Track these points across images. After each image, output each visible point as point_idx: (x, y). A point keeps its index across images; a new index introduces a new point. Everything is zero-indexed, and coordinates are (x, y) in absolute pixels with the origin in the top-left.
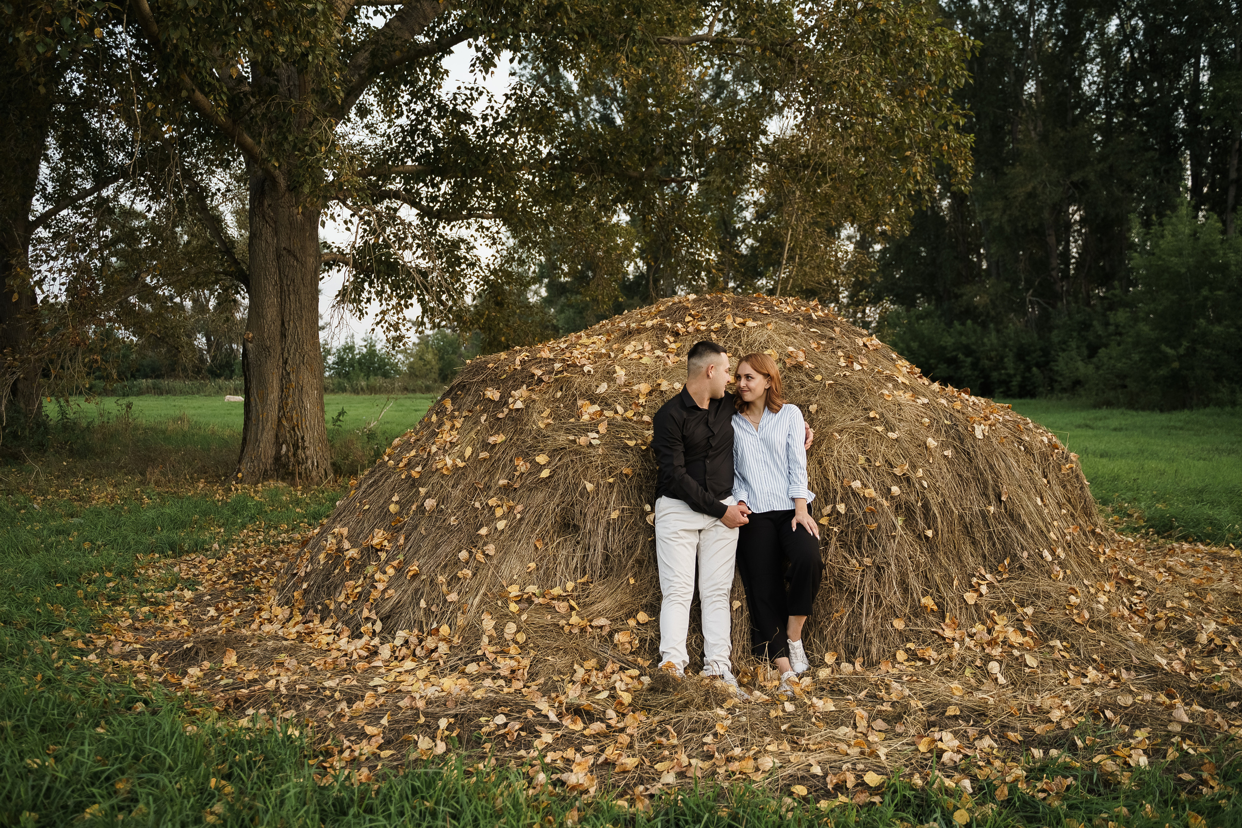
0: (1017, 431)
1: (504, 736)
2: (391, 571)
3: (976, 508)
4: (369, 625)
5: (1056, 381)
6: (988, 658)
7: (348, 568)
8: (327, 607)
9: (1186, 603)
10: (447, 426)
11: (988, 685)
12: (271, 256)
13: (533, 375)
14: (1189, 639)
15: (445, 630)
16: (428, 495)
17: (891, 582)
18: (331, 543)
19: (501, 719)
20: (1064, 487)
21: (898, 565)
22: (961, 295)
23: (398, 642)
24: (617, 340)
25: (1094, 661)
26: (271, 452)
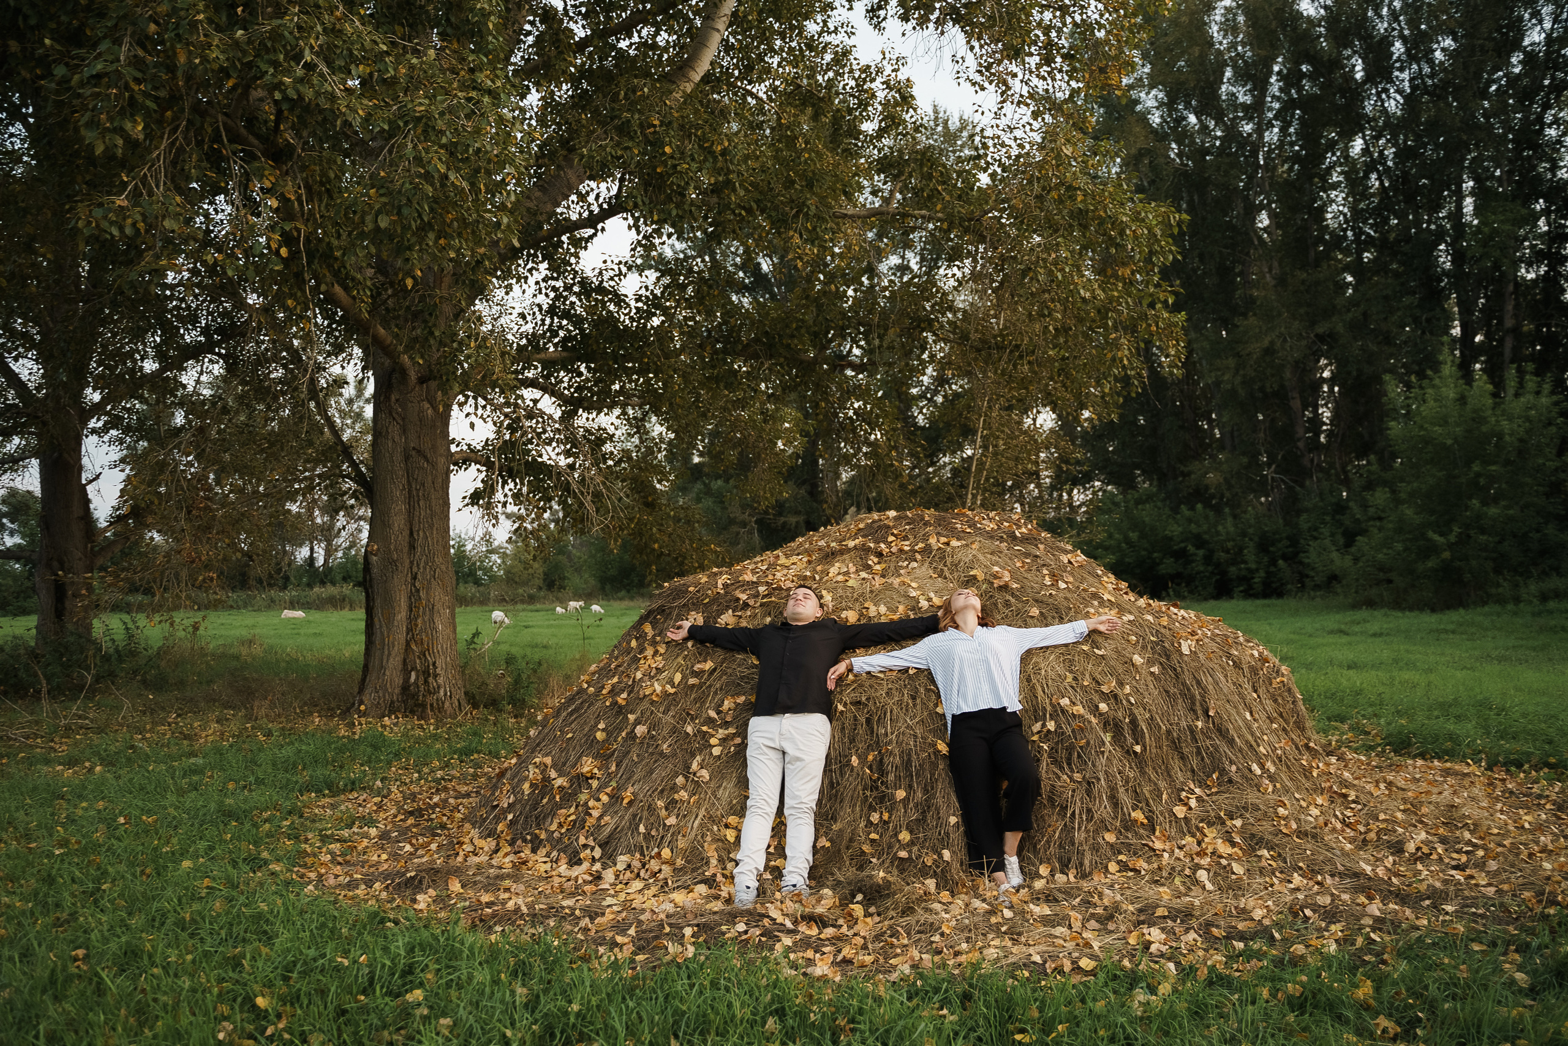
0: (1225, 644)
1: (747, 941)
2: (605, 798)
3: (1184, 724)
4: (588, 851)
5: (1307, 576)
6: (1198, 867)
7: (558, 798)
8: (537, 837)
9: (1399, 815)
10: (649, 652)
11: (1196, 891)
12: (398, 457)
13: (738, 599)
14: (1398, 848)
15: (666, 853)
16: (638, 722)
17: (1101, 797)
18: (533, 773)
19: (741, 927)
20: (1275, 701)
21: (1107, 780)
22: (1189, 474)
23: (621, 866)
24: (820, 561)
25: (1301, 868)
26: (399, 681)
